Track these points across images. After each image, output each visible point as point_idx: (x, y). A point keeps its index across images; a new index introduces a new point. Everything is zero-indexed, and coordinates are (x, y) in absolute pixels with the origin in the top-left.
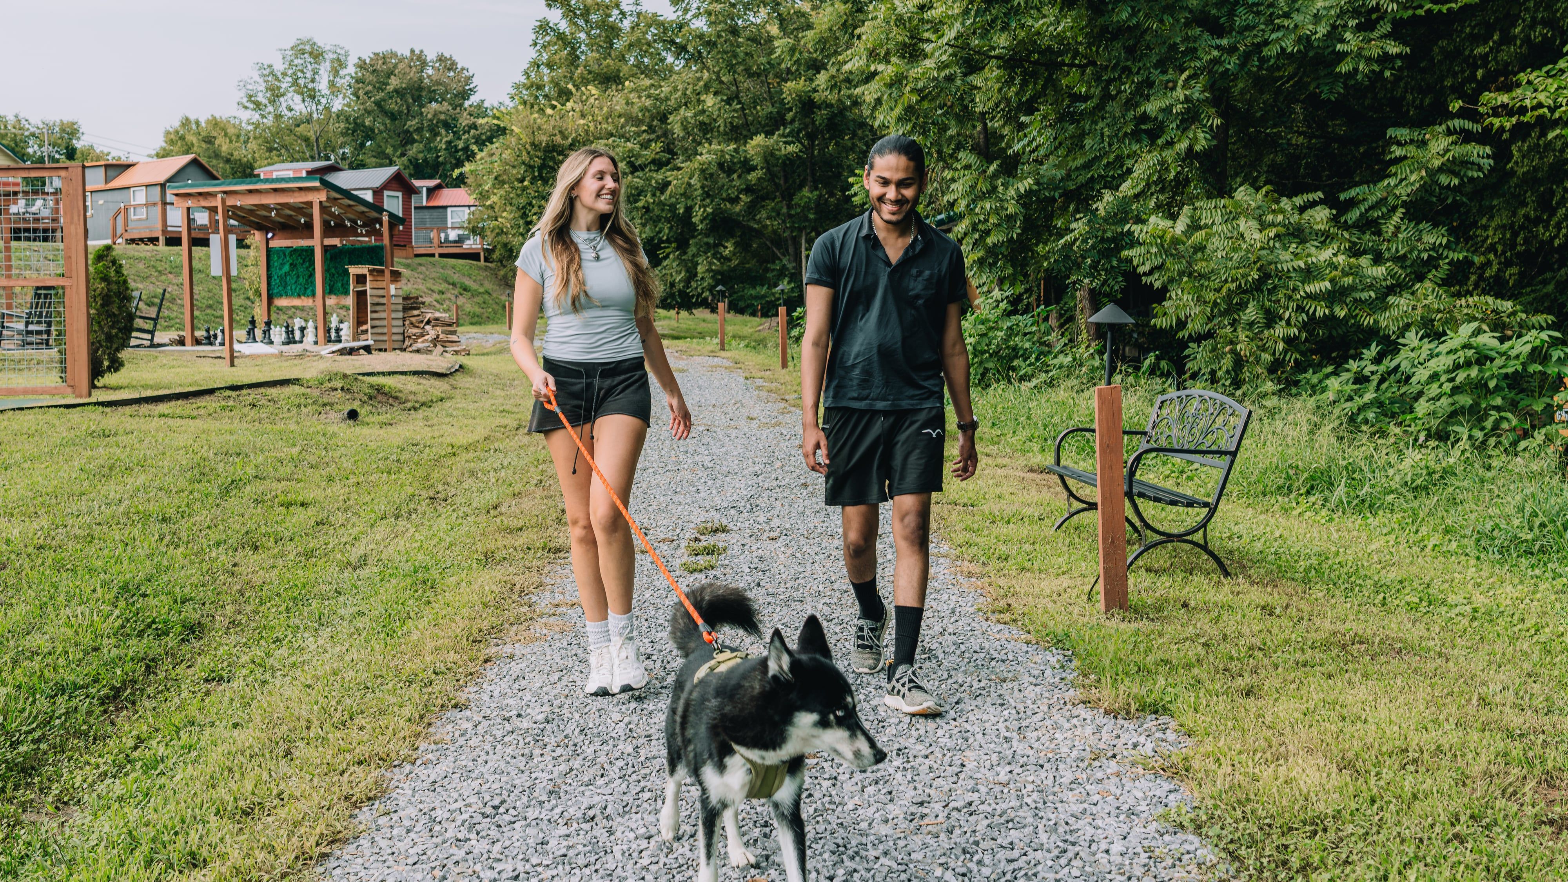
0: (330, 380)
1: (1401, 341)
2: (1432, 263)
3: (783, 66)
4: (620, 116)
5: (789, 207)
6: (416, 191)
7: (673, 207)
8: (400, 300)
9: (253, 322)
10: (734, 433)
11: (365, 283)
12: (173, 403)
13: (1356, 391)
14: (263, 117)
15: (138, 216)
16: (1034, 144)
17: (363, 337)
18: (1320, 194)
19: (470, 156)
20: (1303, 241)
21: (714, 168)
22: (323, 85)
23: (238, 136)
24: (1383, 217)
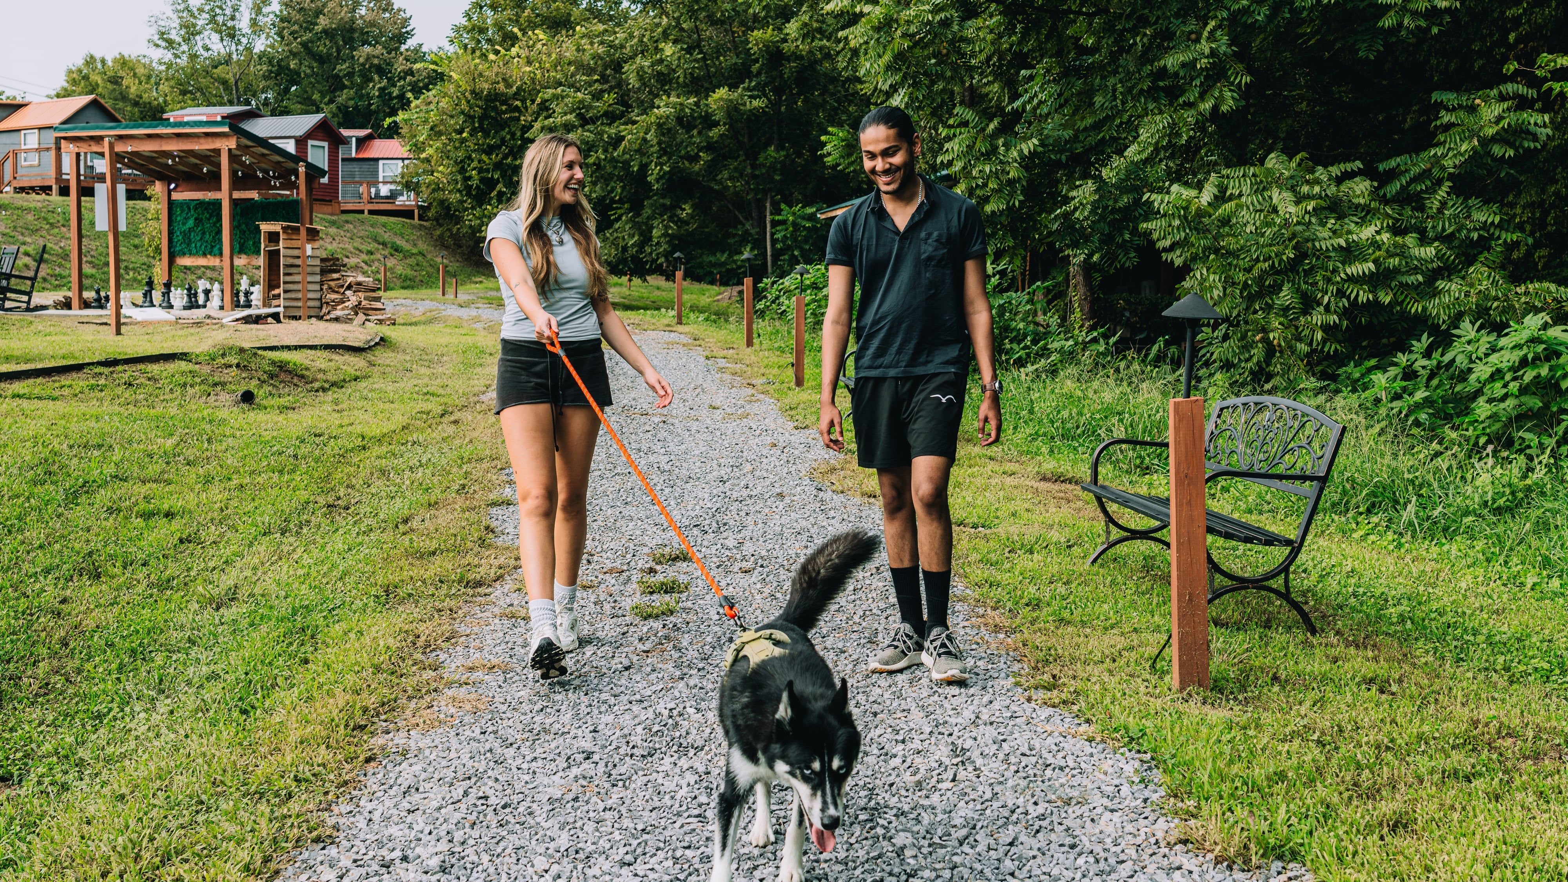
0: (223, 355)
1: (1455, 332)
2: (1484, 244)
3: (751, 11)
4: (570, 64)
5: (754, 167)
6: (345, 141)
7: (626, 163)
8: (318, 262)
9: (150, 284)
10: (694, 426)
11: (278, 241)
12: (31, 381)
13: (1404, 389)
14: (176, 56)
15: (30, 160)
16: (1036, 101)
17: (275, 302)
18: (1358, 164)
19: (405, 104)
20: (1340, 217)
21: (672, 123)
22: (243, 23)
23: (149, 77)
24: (1426, 191)
